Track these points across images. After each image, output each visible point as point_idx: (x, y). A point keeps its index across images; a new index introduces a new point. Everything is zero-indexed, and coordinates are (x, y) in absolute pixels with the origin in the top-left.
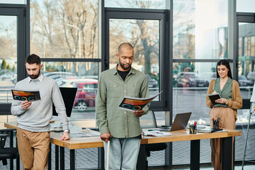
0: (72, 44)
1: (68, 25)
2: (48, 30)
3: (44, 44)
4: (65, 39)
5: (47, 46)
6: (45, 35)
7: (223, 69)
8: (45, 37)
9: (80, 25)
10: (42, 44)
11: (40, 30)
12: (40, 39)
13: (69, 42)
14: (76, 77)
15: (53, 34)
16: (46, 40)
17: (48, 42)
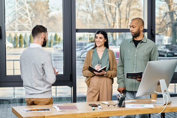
0: (110, 20)
1: (108, 3)
2: (91, 8)
3: (88, 20)
4: (104, 15)
5: (90, 21)
6: (88, 12)
7: (101, 38)
8: (88, 14)
9: (117, 4)
10: (86, 20)
11: (85, 9)
12: (84, 15)
13: (108, 17)
14: (114, 46)
15: (95, 11)
16: (89, 17)
17: (91, 19)
